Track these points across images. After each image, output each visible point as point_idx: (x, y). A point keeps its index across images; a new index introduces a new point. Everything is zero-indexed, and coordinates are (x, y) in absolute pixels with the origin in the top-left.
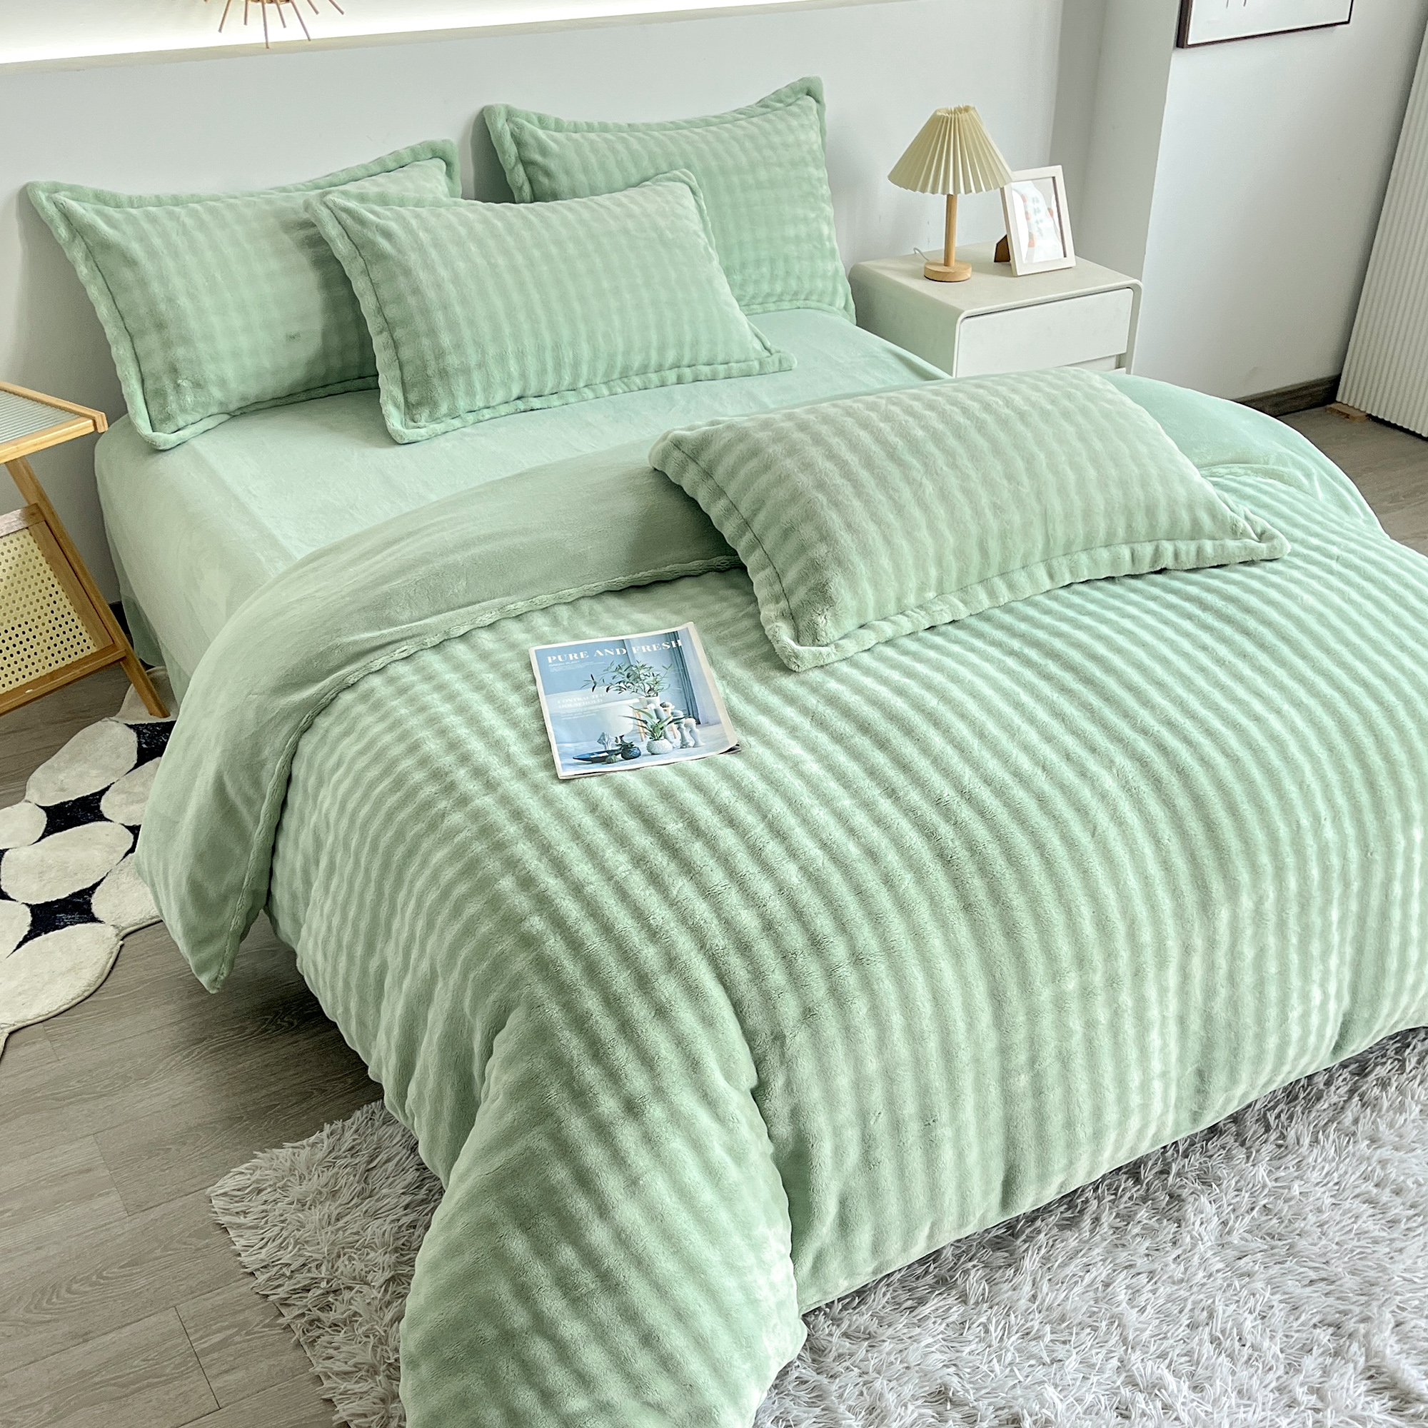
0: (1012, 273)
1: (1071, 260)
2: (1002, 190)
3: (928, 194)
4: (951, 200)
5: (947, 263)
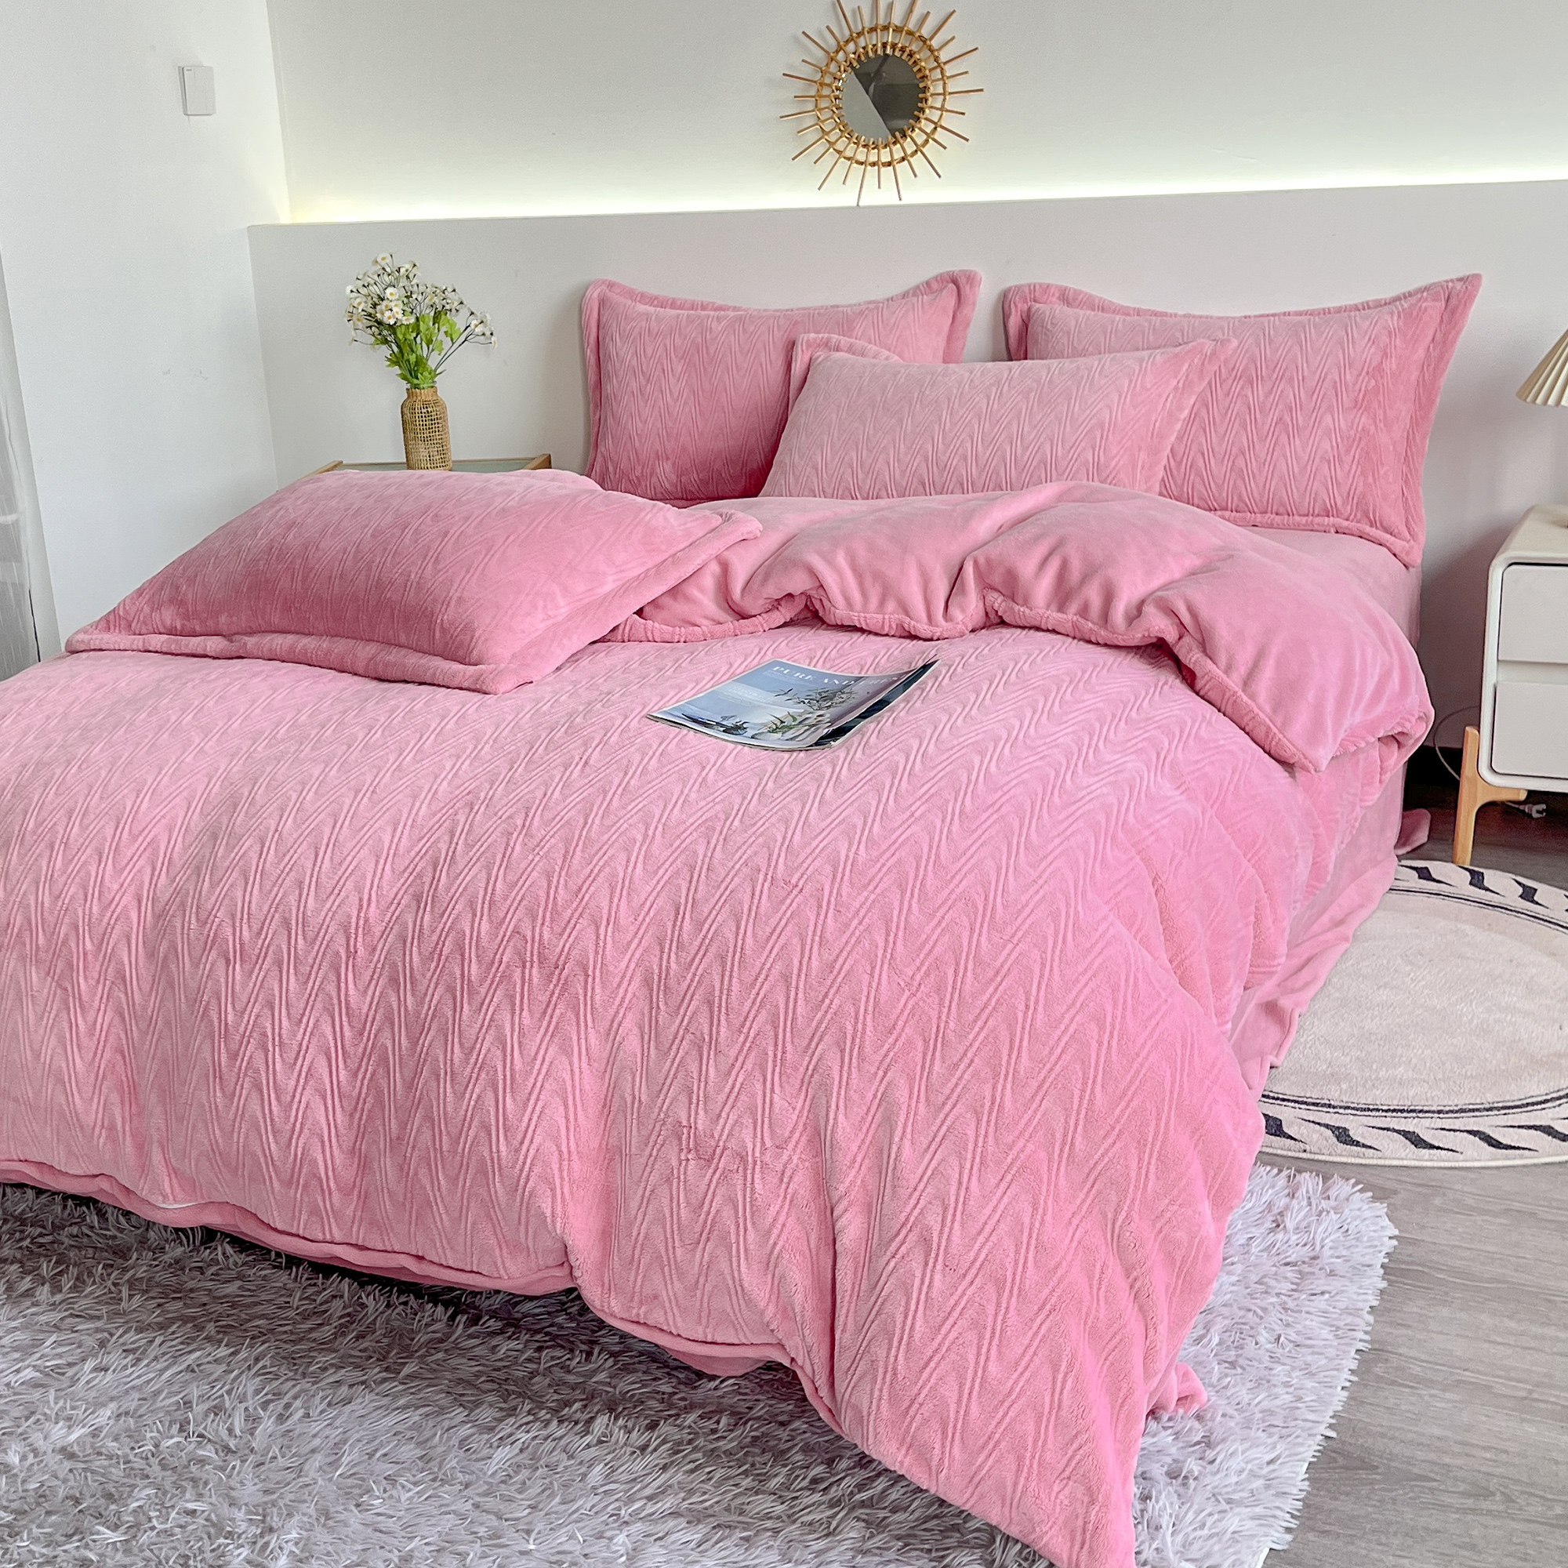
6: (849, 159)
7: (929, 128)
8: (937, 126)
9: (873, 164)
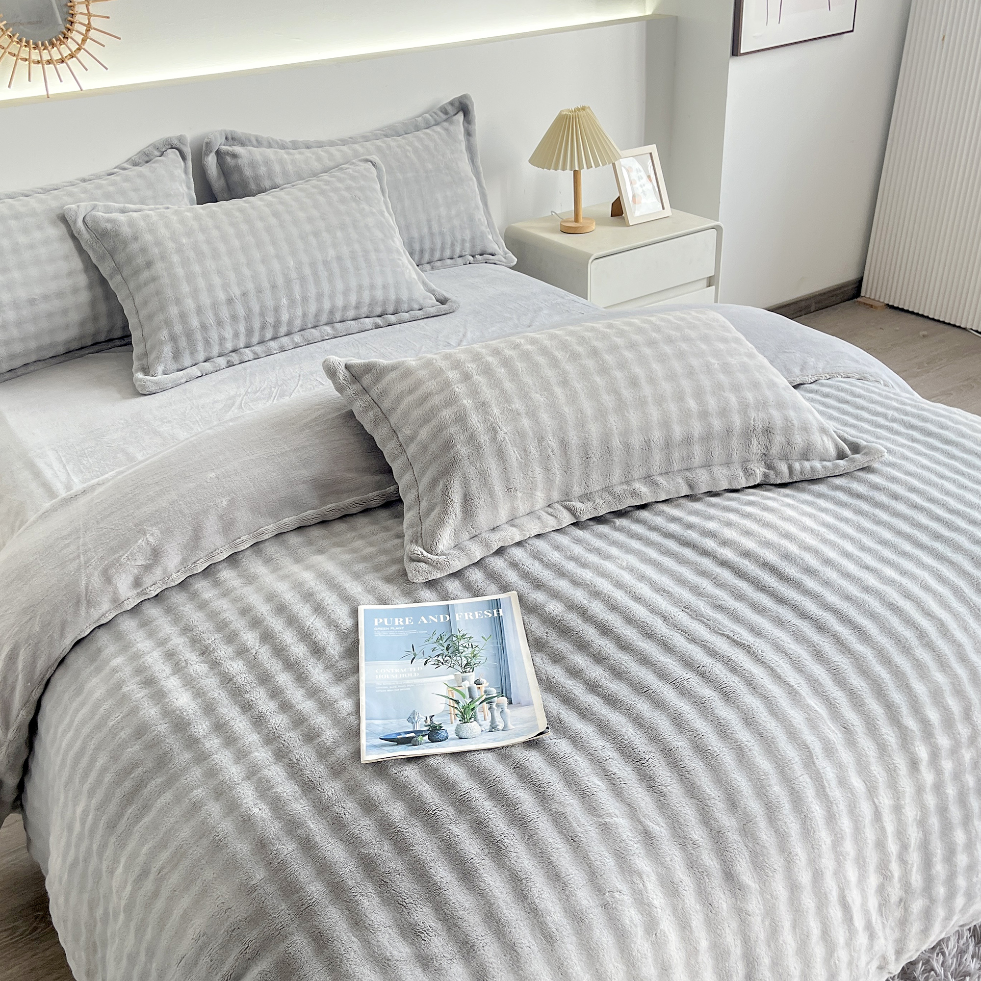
0: (626, 224)
1: (668, 211)
2: (614, 165)
3: (559, 171)
4: (576, 174)
5: (576, 220)
6: (26, 60)
7: (83, 29)
8: (89, 28)
9: (49, 62)
